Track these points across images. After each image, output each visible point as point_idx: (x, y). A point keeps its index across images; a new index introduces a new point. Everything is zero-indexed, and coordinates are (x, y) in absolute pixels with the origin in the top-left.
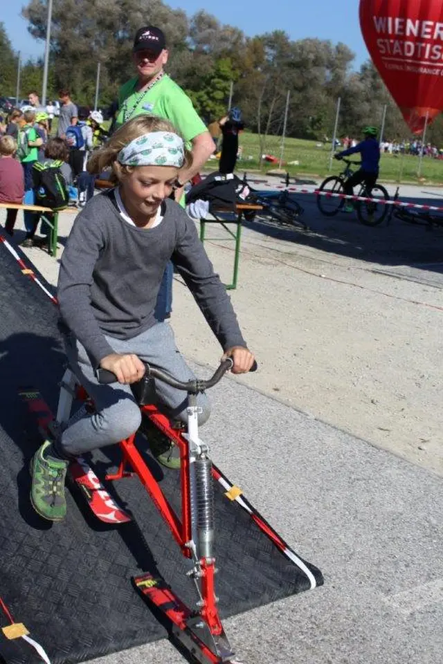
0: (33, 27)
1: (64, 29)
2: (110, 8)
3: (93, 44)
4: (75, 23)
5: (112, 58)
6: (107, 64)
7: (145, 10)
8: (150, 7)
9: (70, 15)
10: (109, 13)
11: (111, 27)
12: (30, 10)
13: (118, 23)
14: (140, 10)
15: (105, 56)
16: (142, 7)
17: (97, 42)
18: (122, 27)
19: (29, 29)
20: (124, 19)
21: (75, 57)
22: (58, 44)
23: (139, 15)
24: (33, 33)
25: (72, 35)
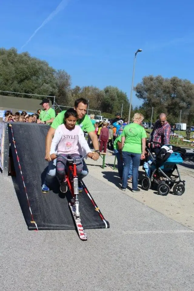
0: (138, 94)
1: (150, 94)
2: (168, 85)
3: (162, 100)
4: (154, 92)
5: (169, 105)
6: (167, 108)
7: (183, 85)
8: (185, 84)
9: (152, 89)
10: (168, 88)
11: (169, 92)
12: (137, 88)
13: (172, 91)
14: (180, 86)
15: (166, 104)
16: (181, 84)
17: (163, 99)
18: (173, 93)
19: (136, 95)
20: (174, 89)
21: (154, 105)
22: (147, 100)
23: (180, 87)
24: (138, 96)
25: (153, 97)
